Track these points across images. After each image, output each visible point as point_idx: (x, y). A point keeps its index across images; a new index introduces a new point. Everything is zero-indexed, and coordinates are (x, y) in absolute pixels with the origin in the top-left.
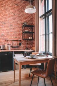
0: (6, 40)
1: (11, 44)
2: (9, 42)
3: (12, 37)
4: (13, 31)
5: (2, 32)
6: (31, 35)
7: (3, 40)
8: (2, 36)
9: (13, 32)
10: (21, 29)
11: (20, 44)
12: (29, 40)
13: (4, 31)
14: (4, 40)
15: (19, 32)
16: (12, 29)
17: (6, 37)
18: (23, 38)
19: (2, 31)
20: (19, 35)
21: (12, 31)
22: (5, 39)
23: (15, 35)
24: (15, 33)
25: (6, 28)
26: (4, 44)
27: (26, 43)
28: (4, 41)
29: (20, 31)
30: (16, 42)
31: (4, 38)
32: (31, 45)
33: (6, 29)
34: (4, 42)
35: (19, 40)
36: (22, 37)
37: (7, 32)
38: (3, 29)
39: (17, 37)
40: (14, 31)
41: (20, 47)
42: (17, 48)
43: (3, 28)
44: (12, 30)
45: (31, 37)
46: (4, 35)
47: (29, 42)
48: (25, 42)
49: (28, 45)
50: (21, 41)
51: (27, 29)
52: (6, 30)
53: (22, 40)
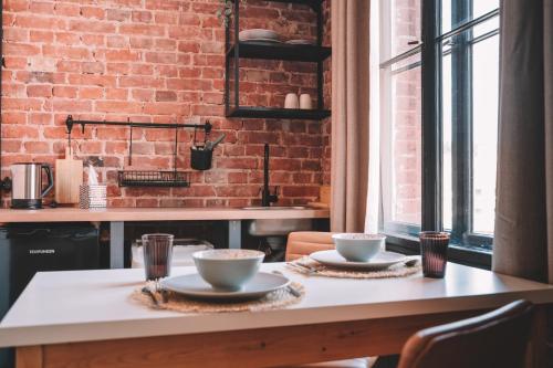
0: (70, 123)
1: (122, 157)
2: (101, 143)
3: (124, 94)
4: (140, 37)
5: (34, 51)
6: (309, 80)
7: (42, 119)
8: (35, 82)
9: (135, 46)
10: (212, 22)
11: (202, 160)
12: (286, 124)
13: (49, 37)
14: (52, 125)
15: (195, 48)
16: (128, 22)
17: (71, 92)
18: (226, 101)
19: (37, 36)
20: (195, 73)
21: (127, 38)
22: (64, 114)
23: (156, 75)
24: (153, 58)
25: (68, 12)
26: (52, 153)
27: (257, 151)
28: (49, 134)
29: (202, 41)
30: (164, 139)
31: (55, 99)
32: (308, 166)
33: (67, 20)
34: (51, 142)
35: (197, 120)
36: (219, 92)
37: (84, 53)
38: (38, 23)
39: (170, 96)
40: (147, 44)
41: (204, 180)
42: (170, 197)
43: (46, 16)
44: (123, 29)
45: (305, 91)
46: (49, 77)
47: (290, 141)
48: (254, 139)
49: (280, 165)
50: (208, 127)
51: (271, 23)
52: (75, 27)
53: (219, 118)
